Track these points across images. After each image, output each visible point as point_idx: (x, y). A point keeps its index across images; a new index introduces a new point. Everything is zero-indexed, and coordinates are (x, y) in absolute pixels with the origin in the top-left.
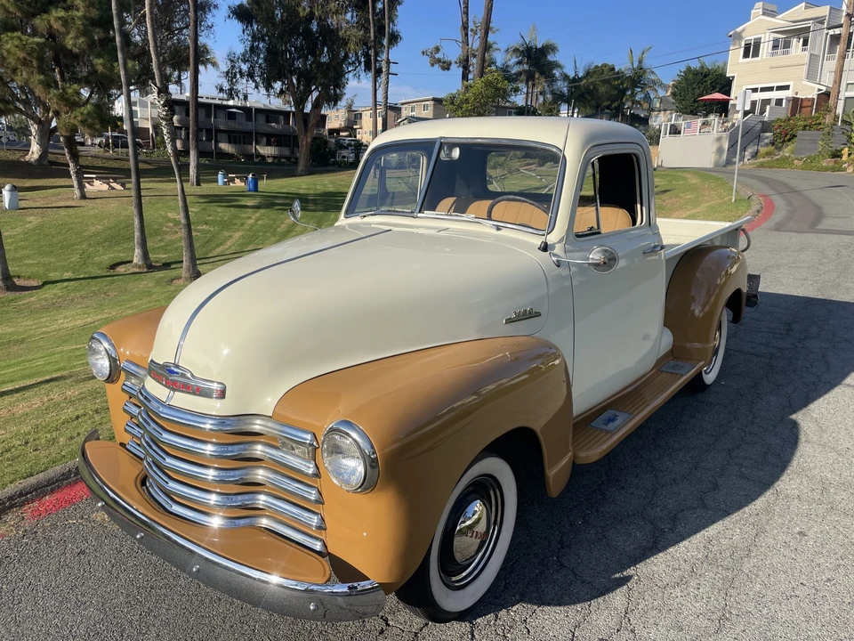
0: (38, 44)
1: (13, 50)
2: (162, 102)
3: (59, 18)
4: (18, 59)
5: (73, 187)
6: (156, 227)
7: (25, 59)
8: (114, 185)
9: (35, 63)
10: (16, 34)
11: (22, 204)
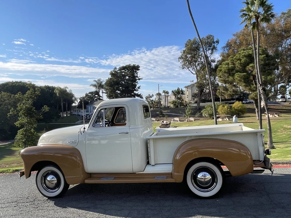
0: (244, 75)
1: (237, 78)
2: (261, 89)
3: (251, 66)
4: (238, 80)
5: (256, 116)
6: (276, 130)
7: (240, 79)
8: (276, 115)
9: (243, 80)
10: (238, 73)
11: (238, 121)
